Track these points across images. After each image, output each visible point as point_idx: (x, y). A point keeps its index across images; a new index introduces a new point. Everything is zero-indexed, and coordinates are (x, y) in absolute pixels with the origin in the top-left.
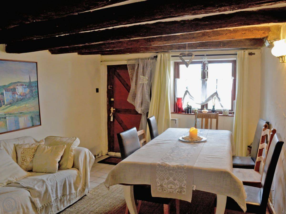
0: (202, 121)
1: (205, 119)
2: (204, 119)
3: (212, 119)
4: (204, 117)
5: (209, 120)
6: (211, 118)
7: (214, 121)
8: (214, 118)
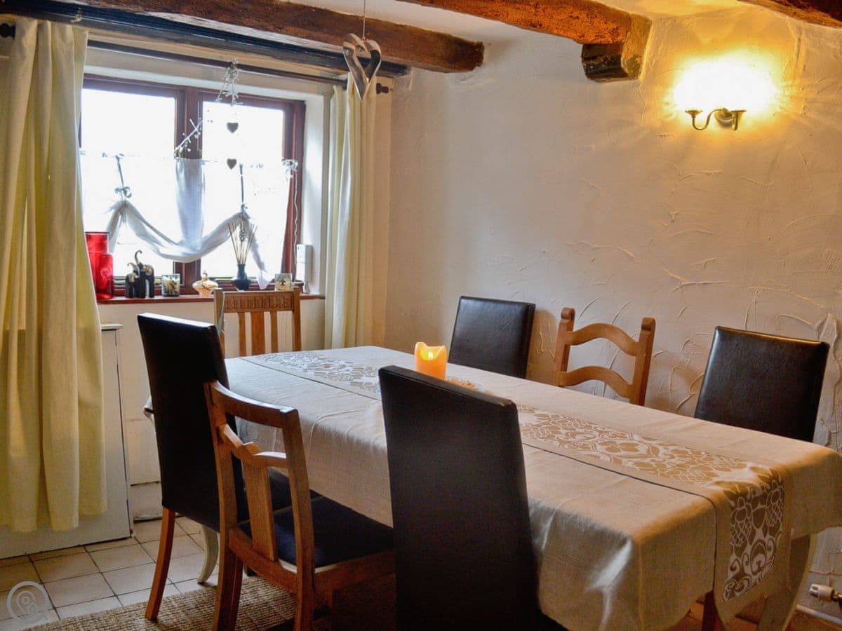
0: (242, 323)
1: (251, 313)
2: (248, 316)
3: (276, 312)
4: (249, 308)
5: (267, 315)
6: (273, 310)
7: (285, 317)
8: (286, 309)
